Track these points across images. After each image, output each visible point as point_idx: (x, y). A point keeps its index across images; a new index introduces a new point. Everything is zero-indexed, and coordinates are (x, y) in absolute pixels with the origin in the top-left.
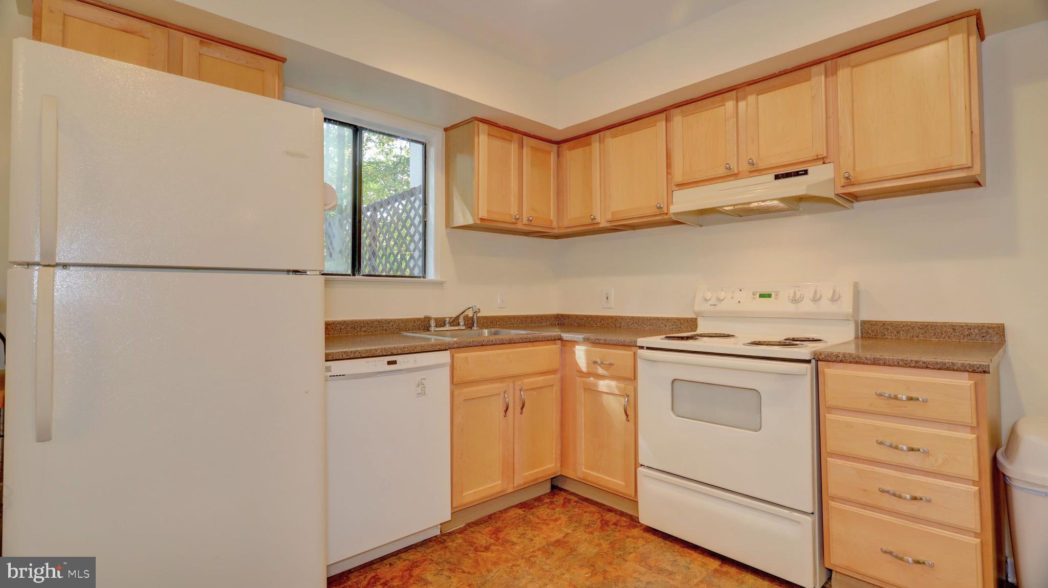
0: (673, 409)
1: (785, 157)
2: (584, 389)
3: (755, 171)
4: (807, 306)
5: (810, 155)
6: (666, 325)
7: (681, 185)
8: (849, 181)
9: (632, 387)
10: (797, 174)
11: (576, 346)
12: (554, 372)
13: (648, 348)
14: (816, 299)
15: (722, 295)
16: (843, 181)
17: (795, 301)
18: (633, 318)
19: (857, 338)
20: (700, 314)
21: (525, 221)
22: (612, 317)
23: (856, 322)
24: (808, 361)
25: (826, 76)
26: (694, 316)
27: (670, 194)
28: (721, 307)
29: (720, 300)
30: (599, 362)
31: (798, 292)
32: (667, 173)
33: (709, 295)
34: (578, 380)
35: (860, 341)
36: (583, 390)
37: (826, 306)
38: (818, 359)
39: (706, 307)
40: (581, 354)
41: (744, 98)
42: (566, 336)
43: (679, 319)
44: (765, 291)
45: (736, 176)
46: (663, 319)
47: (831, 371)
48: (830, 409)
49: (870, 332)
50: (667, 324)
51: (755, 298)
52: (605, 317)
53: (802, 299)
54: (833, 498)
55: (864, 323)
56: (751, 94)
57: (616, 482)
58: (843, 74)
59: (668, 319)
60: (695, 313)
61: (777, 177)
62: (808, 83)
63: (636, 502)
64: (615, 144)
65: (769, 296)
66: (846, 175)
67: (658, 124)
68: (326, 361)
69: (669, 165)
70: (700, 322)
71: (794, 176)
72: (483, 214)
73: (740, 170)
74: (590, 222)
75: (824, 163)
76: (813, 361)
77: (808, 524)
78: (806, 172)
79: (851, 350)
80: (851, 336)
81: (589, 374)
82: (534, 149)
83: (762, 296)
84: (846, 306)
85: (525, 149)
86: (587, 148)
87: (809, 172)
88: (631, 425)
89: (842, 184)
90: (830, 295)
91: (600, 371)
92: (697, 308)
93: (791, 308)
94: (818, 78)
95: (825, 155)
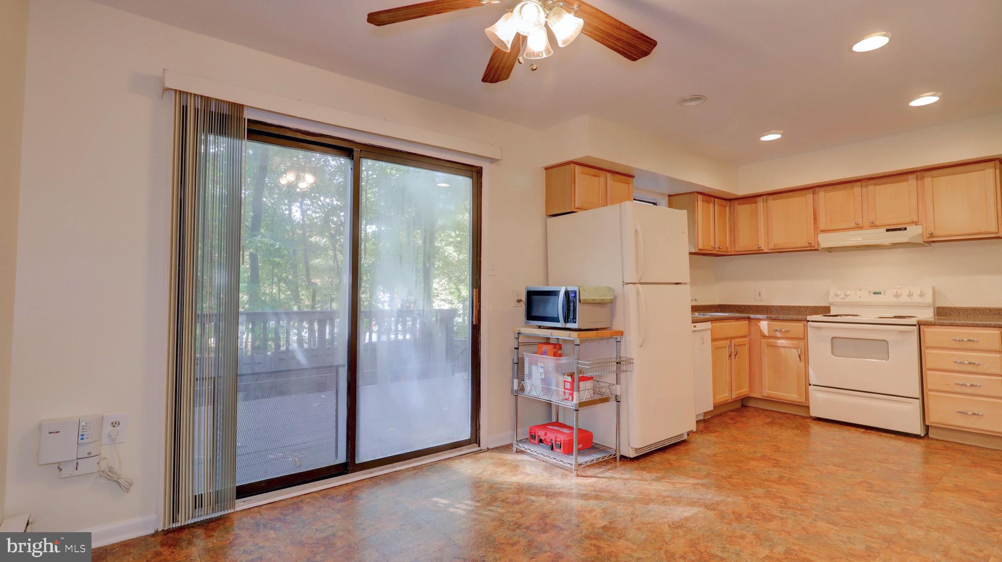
0: (832, 353)
1: (894, 221)
2: (767, 345)
3: (873, 226)
4: (904, 299)
5: (907, 220)
6: (806, 311)
7: (823, 231)
8: (931, 235)
9: (803, 343)
10: (900, 229)
11: (761, 322)
12: (745, 337)
13: (812, 321)
14: (910, 295)
15: (848, 293)
16: (928, 235)
17: (897, 296)
18: (781, 306)
19: (935, 315)
20: (832, 304)
21: (717, 249)
22: (764, 306)
23: (934, 308)
24: (915, 325)
25: (917, 180)
26: (829, 305)
27: (816, 235)
28: (847, 300)
29: (847, 296)
30: (779, 330)
31: (898, 291)
32: (814, 223)
33: (839, 293)
34: (763, 341)
35: (936, 317)
36: (766, 347)
37: (916, 299)
38: (920, 324)
39: (838, 299)
40: (764, 325)
41: (867, 186)
42: (752, 316)
43: (816, 307)
44: (877, 291)
45: (861, 228)
46: (805, 307)
47: (926, 330)
48: (927, 348)
49: (942, 312)
50: (807, 309)
51: (870, 295)
52: (759, 306)
53: (901, 295)
54: (930, 390)
55: (938, 308)
56: (872, 185)
57: (793, 396)
58: (928, 180)
59: (808, 307)
60: (829, 303)
61: (888, 230)
62: (906, 183)
63: (808, 407)
64: (775, 204)
65: (880, 293)
66: (930, 232)
67: (807, 196)
68: (693, 323)
69: (815, 219)
70: (832, 308)
71: (899, 230)
72: (700, 247)
73: (864, 225)
74: (757, 249)
75: (916, 225)
76: (918, 325)
77: (917, 403)
78: (905, 229)
79: (932, 320)
80: (932, 315)
81: (770, 337)
82: (721, 205)
83: (874, 293)
84: (929, 299)
85: (716, 206)
86: (754, 205)
87: (907, 229)
88: (802, 364)
89: (928, 237)
90: (919, 293)
91: (778, 334)
92: (831, 300)
93: (894, 300)
94: (912, 181)
95: (917, 221)
